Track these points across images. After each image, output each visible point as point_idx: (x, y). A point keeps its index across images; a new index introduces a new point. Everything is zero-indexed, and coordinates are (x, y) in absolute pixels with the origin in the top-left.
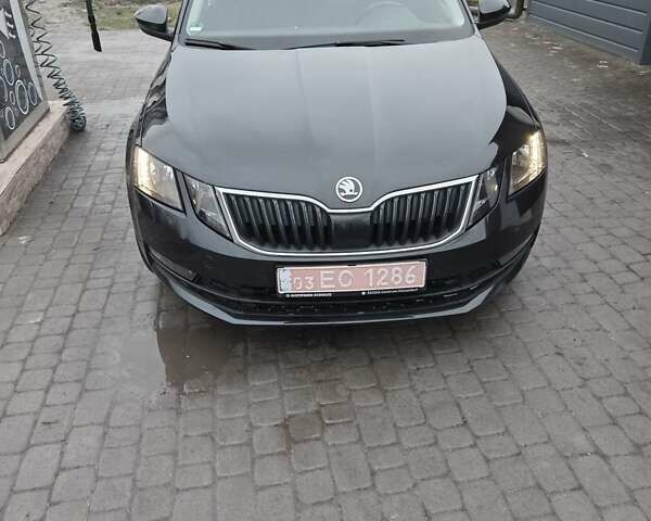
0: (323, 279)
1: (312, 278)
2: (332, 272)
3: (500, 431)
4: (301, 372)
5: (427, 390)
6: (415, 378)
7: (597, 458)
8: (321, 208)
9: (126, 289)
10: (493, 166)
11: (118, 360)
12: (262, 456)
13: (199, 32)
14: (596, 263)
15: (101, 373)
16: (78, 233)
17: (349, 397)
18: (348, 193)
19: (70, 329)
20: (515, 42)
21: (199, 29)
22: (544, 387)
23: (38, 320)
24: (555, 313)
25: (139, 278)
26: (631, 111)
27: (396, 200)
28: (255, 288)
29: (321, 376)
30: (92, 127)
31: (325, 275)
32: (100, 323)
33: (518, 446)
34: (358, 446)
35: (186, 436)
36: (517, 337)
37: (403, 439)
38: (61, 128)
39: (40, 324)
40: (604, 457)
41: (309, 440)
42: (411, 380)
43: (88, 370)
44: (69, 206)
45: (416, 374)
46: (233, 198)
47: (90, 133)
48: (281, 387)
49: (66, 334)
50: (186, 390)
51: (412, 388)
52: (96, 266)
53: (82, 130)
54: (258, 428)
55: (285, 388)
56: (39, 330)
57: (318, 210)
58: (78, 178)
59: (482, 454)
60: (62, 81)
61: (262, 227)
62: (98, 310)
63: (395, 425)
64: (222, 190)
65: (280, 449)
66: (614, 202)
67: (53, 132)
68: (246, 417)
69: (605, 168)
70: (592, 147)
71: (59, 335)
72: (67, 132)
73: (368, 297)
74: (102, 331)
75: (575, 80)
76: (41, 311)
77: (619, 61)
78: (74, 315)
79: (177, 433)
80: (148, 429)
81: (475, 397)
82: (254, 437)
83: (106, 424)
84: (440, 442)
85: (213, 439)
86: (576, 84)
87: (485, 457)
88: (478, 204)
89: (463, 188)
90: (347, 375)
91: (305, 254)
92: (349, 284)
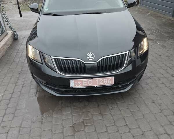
0: (83, 83)
1: (80, 83)
2: (86, 81)
3: (137, 127)
4: (78, 110)
5: (115, 114)
6: (111, 110)
7: (167, 135)
8: (82, 62)
9: (28, 85)
10: (133, 48)
11: (25, 107)
12: (66, 136)
13: (47, 11)
14: (163, 74)
15: (19, 111)
16: (14, 69)
17: (92, 117)
18: (90, 57)
19: (11, 98)
20: (137, 12)
21: (47, 10)
22: (150, 113)
23: (2, 95)
24: (152, 90)
25: (31, 82)
26: (170, 30)
27: (105, 59)
28: (64, 86)
29: (84, 110)
30: (20, 38)
31: (84, 82)
32: (20, 96)
33: (143, 132)
34: (95, 133)
35: (44, 130)
36: (141, 98)
37: (108, 130)
38: (11, 39)
39: (3, 96)
40: (169, 135)
41: (80, 131)
42: (110, 111)
43: (16, 110)
44: (12, 61)
45: (112, 109)
46: (56, 59)
47: (19, 40)
48: (72, 114)
49: (10, 99)
50: (44, 116)
51: (110, 114)
52: (19, 79)
53: (17, 39)
54: (65, 127)
55: (73, 115)
56: (2, 98)
57: (81, 63)
58: (15, 53)
59: (132, 134)
60: (11, 26)
61: (65, 68)
62: (19, 92)
63: (106, 126)
64: (53, 57)
65: (72, 134)
66: (167, 56)
67: (8, 40)
68: (62, 124)
69: (164, 47)
70: (160, 41)
71: (8, 99)
72: (13, 40)
73: (97, 87)
74: (20, 98)
75: (154, 22)
76: (3, 92)
77: (166, 17)
78: (12, 93)
79: (41, 129)
80: (33, 128)
81: (129, 116)
82: (64, 130)
83: (20, 127)
84: (119, 131)
85: (52, 131)
86: (154, 23)
87: (133, 135)
88: (129, 59)
89: (124, 55)
90: (92, 110)
91: (78, 76)
92: (91, 84)
